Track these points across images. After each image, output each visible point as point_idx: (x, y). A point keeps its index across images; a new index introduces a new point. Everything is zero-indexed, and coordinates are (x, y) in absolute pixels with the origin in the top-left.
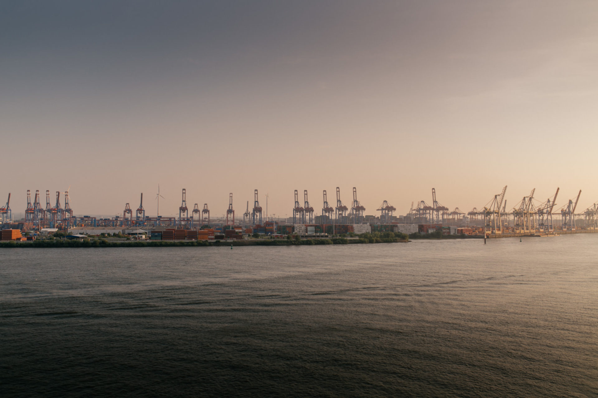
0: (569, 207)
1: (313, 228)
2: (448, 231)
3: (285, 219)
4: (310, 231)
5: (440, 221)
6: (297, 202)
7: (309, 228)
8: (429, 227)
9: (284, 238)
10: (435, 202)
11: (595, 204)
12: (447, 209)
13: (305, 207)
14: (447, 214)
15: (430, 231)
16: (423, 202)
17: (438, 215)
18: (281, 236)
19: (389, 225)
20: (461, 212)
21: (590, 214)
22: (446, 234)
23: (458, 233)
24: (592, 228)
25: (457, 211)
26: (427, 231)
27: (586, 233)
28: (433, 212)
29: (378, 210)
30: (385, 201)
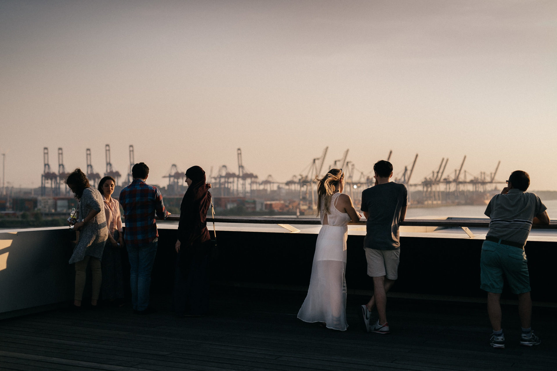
0: (404, 175)
1: (65, 203)
2: (253, 206)
3: (31, 190)
4: (61, 207)
5: (247, 192)
6: (47, 165)
7: (59, 203)
8: (228, 201)
9: (18, 217)
10: (241, 167)
11: (433, 172)
12: (256, 177)
13: (59, 172)
14: (256, 183)
15: (229, 206)
16: (224, 166)
17: (244, 185)
18: (14, 214)
19: (173, 199)
20: (274, 181)
21: (428, 184)
22: (250, 210)
23: (266, 208)
24: (430, 202)
25: (270, 179)
26: (226, 206)
27: (422, 207)
28: (238, 181)
29: (164, 177)
30: (174, 165)
